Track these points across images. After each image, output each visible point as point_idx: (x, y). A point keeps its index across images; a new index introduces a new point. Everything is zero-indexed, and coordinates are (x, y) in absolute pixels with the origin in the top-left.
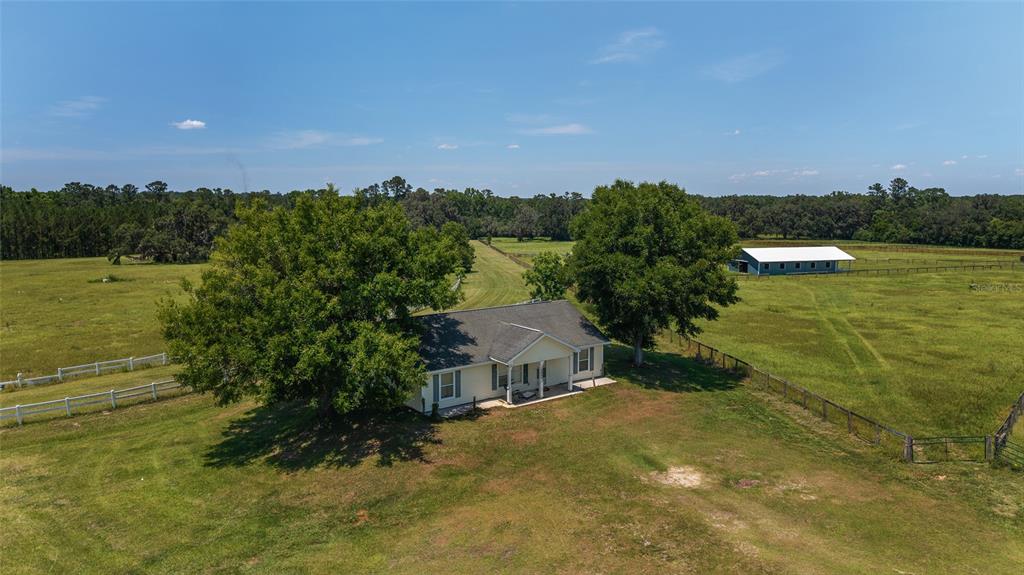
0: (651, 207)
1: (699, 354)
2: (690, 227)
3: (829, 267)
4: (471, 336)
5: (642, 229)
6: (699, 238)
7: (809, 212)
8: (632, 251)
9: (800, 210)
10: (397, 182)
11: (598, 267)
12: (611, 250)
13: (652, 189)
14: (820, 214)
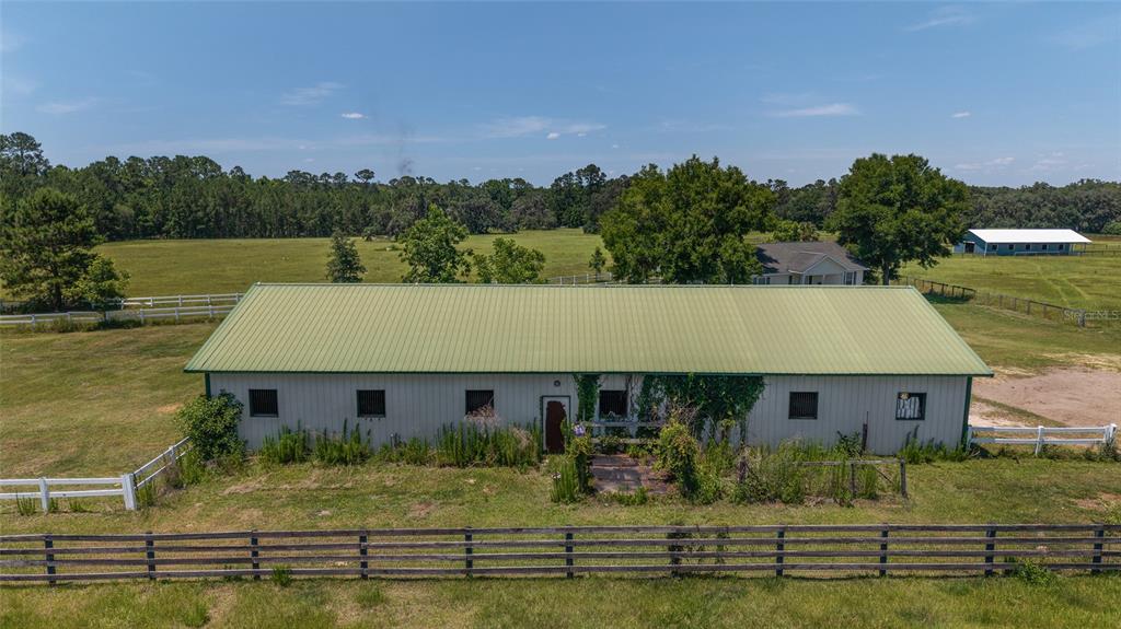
0: (903, 172)
1: (932, 290)
2: (934, 186)
3: (1062, 249)
4: (774, 258)
5: (897, 187)
6: (939, 194)
7: (1050, 201)
8: (888, 203)
9: (1039, 199)
10: (592, 170)
11: (863, 213)
12: (871, 202)
13: (904, 159)
14: (1064, 204)
